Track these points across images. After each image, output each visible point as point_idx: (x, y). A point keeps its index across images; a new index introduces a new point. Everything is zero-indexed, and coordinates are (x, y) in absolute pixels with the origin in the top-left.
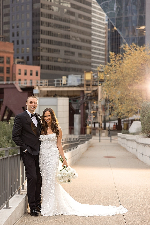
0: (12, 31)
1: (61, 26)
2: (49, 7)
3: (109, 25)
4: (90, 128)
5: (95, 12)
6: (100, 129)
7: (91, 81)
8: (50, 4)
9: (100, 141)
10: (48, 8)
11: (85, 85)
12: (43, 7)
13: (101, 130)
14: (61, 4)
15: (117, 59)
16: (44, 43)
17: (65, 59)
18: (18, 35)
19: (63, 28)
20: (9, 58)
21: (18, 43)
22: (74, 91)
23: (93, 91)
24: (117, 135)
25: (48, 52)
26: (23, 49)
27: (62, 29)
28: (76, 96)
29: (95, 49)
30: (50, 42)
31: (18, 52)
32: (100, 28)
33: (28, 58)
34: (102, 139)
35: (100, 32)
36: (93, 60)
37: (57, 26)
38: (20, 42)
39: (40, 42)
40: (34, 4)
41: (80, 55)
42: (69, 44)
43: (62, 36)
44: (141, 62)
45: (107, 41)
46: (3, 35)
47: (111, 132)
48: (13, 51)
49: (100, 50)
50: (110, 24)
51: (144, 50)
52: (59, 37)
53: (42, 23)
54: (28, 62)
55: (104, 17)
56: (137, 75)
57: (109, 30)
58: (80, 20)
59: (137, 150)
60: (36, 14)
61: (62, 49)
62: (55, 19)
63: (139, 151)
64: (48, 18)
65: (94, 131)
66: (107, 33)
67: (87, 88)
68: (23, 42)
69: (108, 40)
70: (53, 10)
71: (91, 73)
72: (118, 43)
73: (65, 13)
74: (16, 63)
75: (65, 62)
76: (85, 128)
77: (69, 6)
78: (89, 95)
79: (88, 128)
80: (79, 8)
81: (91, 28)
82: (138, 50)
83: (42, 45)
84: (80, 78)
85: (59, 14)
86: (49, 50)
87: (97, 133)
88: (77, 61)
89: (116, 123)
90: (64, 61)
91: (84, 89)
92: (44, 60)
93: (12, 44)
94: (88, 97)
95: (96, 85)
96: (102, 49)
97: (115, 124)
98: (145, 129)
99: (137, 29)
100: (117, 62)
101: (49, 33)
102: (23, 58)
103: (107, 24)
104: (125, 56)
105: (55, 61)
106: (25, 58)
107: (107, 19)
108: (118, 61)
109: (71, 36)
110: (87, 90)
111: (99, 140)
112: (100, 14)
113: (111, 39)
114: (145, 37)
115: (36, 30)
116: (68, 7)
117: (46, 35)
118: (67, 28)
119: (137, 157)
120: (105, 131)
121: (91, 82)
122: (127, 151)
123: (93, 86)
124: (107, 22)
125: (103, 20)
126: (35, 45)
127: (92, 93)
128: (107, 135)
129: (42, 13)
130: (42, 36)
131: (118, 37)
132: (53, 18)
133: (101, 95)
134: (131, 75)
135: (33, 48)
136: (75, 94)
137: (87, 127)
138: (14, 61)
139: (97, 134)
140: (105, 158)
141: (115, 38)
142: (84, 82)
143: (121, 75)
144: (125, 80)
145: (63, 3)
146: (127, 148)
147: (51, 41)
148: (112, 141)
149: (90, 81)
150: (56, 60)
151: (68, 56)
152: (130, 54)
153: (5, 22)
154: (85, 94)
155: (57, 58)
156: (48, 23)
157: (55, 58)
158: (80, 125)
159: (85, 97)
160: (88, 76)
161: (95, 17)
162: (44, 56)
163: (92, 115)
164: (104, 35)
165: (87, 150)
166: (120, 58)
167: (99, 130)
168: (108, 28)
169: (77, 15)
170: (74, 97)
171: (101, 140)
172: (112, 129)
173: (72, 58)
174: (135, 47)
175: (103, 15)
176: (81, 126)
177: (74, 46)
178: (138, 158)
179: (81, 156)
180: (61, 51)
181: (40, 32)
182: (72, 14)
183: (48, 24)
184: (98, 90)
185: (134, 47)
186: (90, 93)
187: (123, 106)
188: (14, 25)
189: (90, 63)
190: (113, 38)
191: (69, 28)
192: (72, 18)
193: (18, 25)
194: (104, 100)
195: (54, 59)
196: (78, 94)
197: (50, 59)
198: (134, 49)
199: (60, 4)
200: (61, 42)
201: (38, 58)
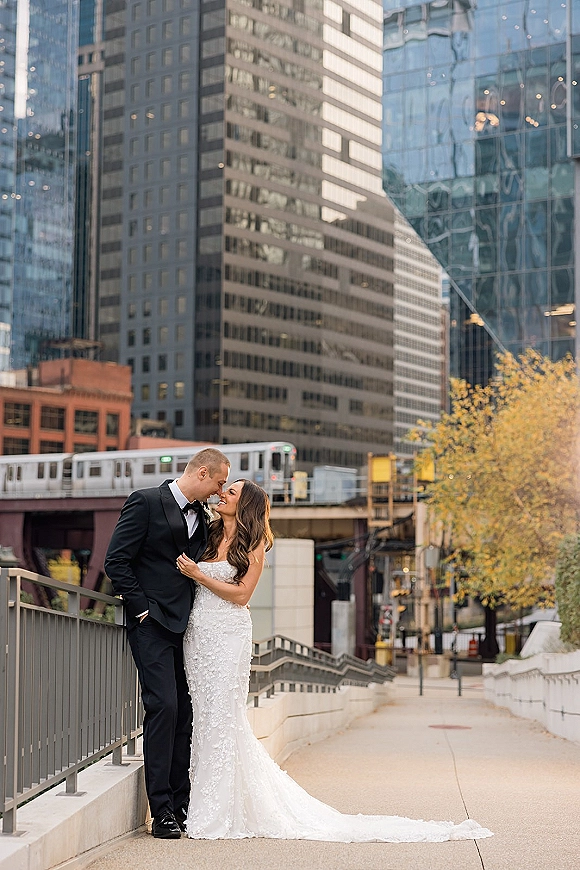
0: (126, 325)
1: (292, 309)
2: (254, 250)
3: (452, 307)
4: (390, 649)
5: (407, 267)
6: (422, 651)
7: (391, 484)
8: (255, 238)
9: (421, 694)
10: (247, 253)
11: (370, 501)
12: (232, 249)
13: (425, 655)
14: (294, 239)
15: (476, 403)
16: (234, 366)
17: (305, 422)
18: (146, 341)
19: (299, 318)
20: (115, 417)
21: (146, 368)
22: (332, 521)
23: (398, 521)
24: (480, 673)
25: (248, 396)
26: (164, 386)
27: (295, 320)
28: (340, 537)
29: (408, 388)
30: (253, 363)
31: (145, 397)
32: (424, 318)
33: (179, 415)
34: (428, 687)
35: (424, 333)
36: (397, 424)
37: (276, 310)
38: (154, 364)
39: (221, 363)
40: (202, 240)
41: (356, 407)
42: (319, 369)
43: (293, 344)
44: (555, 412)
45: (448, 361)
46: (96, 340)
47: (459, 664)
48: (129, 395)
49: (422, 391)
50: (457, 303)
51: (568, 375)
52: (285, 347)
53: (229, 301)
54: (178, 429)
55: (437, 281)
56: (545, 456)
57: (454, 323)
58: (356, 291)
59: (547, 703)
60: (208, 272)
61: (296, 385)
62: (271, 287)
63: (551, 705)
64: (250, 283)
65: (401, 662)
66: (448, 337)
67: (377, 509)
68: (162, 365)
69: (451, 359)
70: (265, 259)
71: (392, 460)
72: (486, 370)
73: (307, 269)
74: (139, 433)
75: (305, 432)
76: (371, 647)
77: (320, 245)
78: (384, 534)
79: (381, 649)
80: (354, 253)
81: (392, 319)
82: (547, 373)
83: (228, 373)
84: (354, 479)
85: (285, 273)
86: (251, 391)
87: (413, 665)
88: (346, 429)
89: (480, 635)
90: (301, 427)
91: (368, 513)
92: (234, 424)
93: (128, 368)
94: (379, 540)
95: (409, 501)
96: (430, 390)
97: (477, 638)
98: (571, 630)
99: (547, 314)
100: (475, 414)
101: (251, 334)
102: (161, 416)
103: (448, 307)
104: (502, 394)
105: (270, 428)
106: (171, 417)
107: (447, 291)
108: (481, 409)
109: (324, 346)
110: (378, 518)
111: (418, 690)
112: (424, 274)
113: (460, 354)
114: (574, 341)
115: (209, 326)
116: (314, 249)
117: (242, 339)
118: (312, 317)
119: (545, 728)
120: (439, 657)
121: (391, 490)
122: (513, 716)
123: (397, 505)
124: (447, 300)
125: (434, 292)
126: (204, 372)
127: (396, 528)
128: (447, 672)
129: (228, 267)
130: (228, 344)
131: (486, 348)
132: (267, 284)
133: (424, 533)
134: (525, 456)
135: (196, 384)
136: (337, 531)
137: (379, 644)
138: (133, 426)
139: (413, 670)
140: (433, 729)
141: (475, 352)
142: (367, 491)
143: (490, 457)
144: (504, 474)
145: (299, 236)
146: (515, 707)
147: (256, 358)
148: (463, 692)
149: (387, 488)
150: (273, 423)
151: (314, 411)
152: (520, 386)
153: (103, 299)
154: (372, 531)
155: (278, 418)
156: (246, 302)
157: (270, 417)
158: (353, 638)
159: (372, 541)
160: (381, 471)
161: (407, 283)
162: (234, 412)
163: (394, 602)
164: (438, 344)
165: (375, 712)
166: (487, 400)
167: (420, 656)
168: (451, 319)
169: (345, 276)
170: (331, 544)
171: (424, 690)
172: (464, 655)
173: (327, 415)
174: (537, 363)
175: (435, 278)
176: (357, 641)
177: (337, 379)
178: (548, 732)
179: (350, 724)
180: (289, 393)
181: (222, 333)
182: (331, 271)
183: (250, 305)
184: (414, 517)
185: (533, 361)
186: (388, 528)
187: (498, 562)
188: (133, 308)
189: (392, 435)
190: (467, 353)
191: (319, 317)
192: (329, 283)
193: (148, 307)
194: (437, 553)
195: (267, 423)
196: (346, 531)
197: (253, 418)
198: (535, 367)
199: (288, 238)
200: (291, 364)
201: (215, 416)
